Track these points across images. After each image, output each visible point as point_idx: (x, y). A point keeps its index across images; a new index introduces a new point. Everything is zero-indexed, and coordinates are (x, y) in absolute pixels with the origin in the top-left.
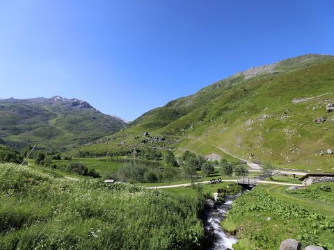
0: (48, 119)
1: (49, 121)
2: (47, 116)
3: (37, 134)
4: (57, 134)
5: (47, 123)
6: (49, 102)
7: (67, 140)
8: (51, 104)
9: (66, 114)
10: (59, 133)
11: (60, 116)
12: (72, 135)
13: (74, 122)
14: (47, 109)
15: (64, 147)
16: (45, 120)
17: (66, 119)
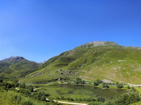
0: (9, 66)
1: (9, 67)
2: (8, 65)
3: (6, 73)
4: (12, 72)
5: (9, 68)
6: (9, 59)
7: (16, 74)
8: (10, 60)
9: (15, 63)
10: (13, 71)
11: (13, 64)
12: (18, 71)
13: (18, 66)
14: (9, 62)
15: (15, 77)
16: (8, 67)
17: (15, 65)
